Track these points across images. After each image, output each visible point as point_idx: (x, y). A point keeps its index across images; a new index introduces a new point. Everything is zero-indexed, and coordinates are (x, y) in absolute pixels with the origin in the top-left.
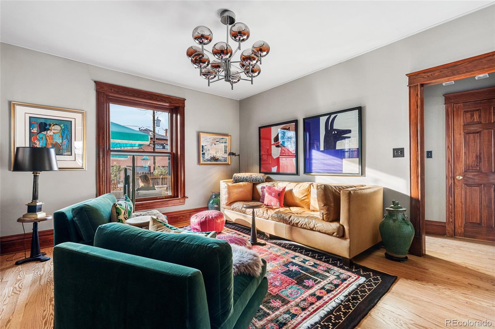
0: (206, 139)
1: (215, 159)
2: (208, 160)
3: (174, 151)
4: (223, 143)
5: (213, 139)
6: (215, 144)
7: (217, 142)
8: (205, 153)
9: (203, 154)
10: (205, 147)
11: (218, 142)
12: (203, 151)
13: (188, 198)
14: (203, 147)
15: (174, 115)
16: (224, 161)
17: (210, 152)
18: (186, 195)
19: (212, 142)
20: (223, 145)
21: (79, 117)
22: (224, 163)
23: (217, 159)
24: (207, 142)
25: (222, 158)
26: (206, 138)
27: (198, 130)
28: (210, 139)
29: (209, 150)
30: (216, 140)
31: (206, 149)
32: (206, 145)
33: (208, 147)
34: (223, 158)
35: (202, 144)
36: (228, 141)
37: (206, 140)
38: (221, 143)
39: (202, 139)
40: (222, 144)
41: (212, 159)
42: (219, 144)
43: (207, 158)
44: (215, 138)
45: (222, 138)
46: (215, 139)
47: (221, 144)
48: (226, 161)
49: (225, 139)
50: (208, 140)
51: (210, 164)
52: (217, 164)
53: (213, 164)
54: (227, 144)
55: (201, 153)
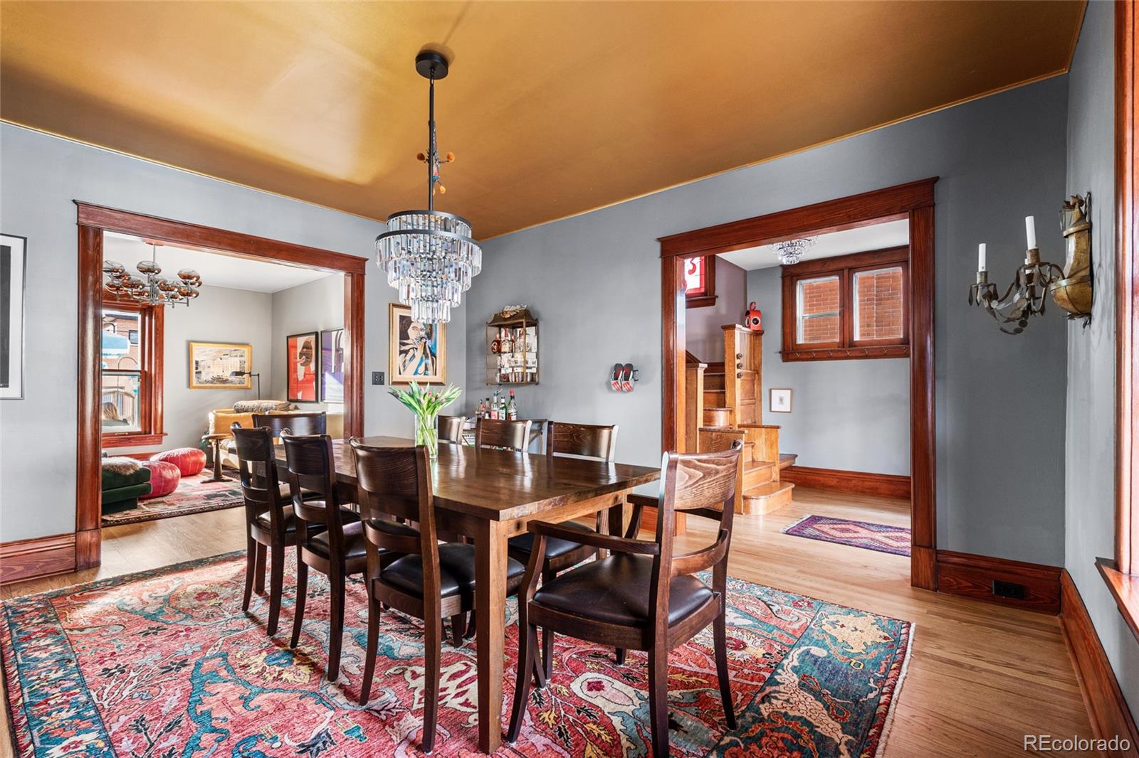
0: (202, 352)
1: (219, 380)
2: (207, 382)
3: (146, 369)
4: (236, 356)
5: (217, 351)
6: (221, 359)
7: (224, 355)
8: (202, 371)
9: (198, 373)
10: (201, 364)
11: (228, 356)
12: (197, 368)
13: (166, 435)
14: (197, 363)
15: (147, 318)
17: (212, 369)
18: (164, 431)
19: (215, 355)
20: (237, 359)
22: (238, 385)
23: (225, 381)
24: (205, 355)
25: (234, 379)
26: (203, 349)
27: (190, 339)
28: (211, 351)
29: (209, 367)
30: (222, 352)
31: (204, 365)
32: (203, 359)
33: (206, 363)
34: (237, 379)
35: (195, 358)
36: (246, 354)
39: (196, 352)
40: (235, 358)
41: (214, 380)
42: (230, 358)
43: (205, 379)
44: (222, 349)
45: (235, 350)
46: (220, 351)
48: (243, 383)
49: (240, 351)
50: (207, 353)
51: (211, 388)
52: (225, 388)
53: (217, 388)
54: (246, 358)
55: (194, 371)
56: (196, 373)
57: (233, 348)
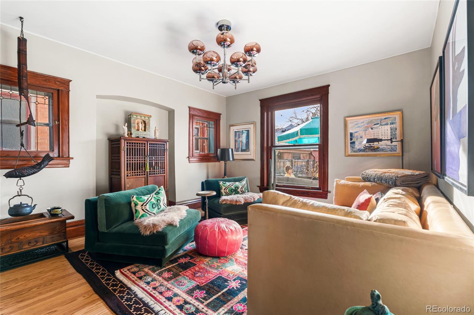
0: (356, 124)
1: (372, 148)
2: (360, 150)
4: (387, 124)
5: (369, 122)
6: (372, 129)
7: (374, 125)
8: (356, 141)
9: (353, 143)
10: (356, 135)
11: (378, 125)
12: (351, 139)
13: (331, 192)
14: (351, 134)
16: (391, 151)
18: (329, 189)
19: (366, 126)
20: (388, 127)
21: (252, 126)
22: (389, 153)
23: (376, 149)
24: (359, 127)
25: (385, 147)
26: (356, 122)
28: (363, 122)
29: (361, 137)
30: (373, 122)
31: (357, 136)
32: (356, 131)
33: (359, 134)
34: (389, 147)
35: (350, 131)
36: (398, 121)
37: (358, 126)
38: (383, 125)
39: (350, 125)
40: (386, 126)
41: (366, 148)
42: (380, 127)
43: (358, 148)
44: (372, 120)
45: (385, 119)
46: (371, 122)
47: (383, 127)
49: (391, 119)
50: (360, 125)
51: (363, 156)
52: (375, 156)
53: (368, 156)
54: (398, 125)
55: (349, 141)
56: (351, 143)
57: (383, 116)
